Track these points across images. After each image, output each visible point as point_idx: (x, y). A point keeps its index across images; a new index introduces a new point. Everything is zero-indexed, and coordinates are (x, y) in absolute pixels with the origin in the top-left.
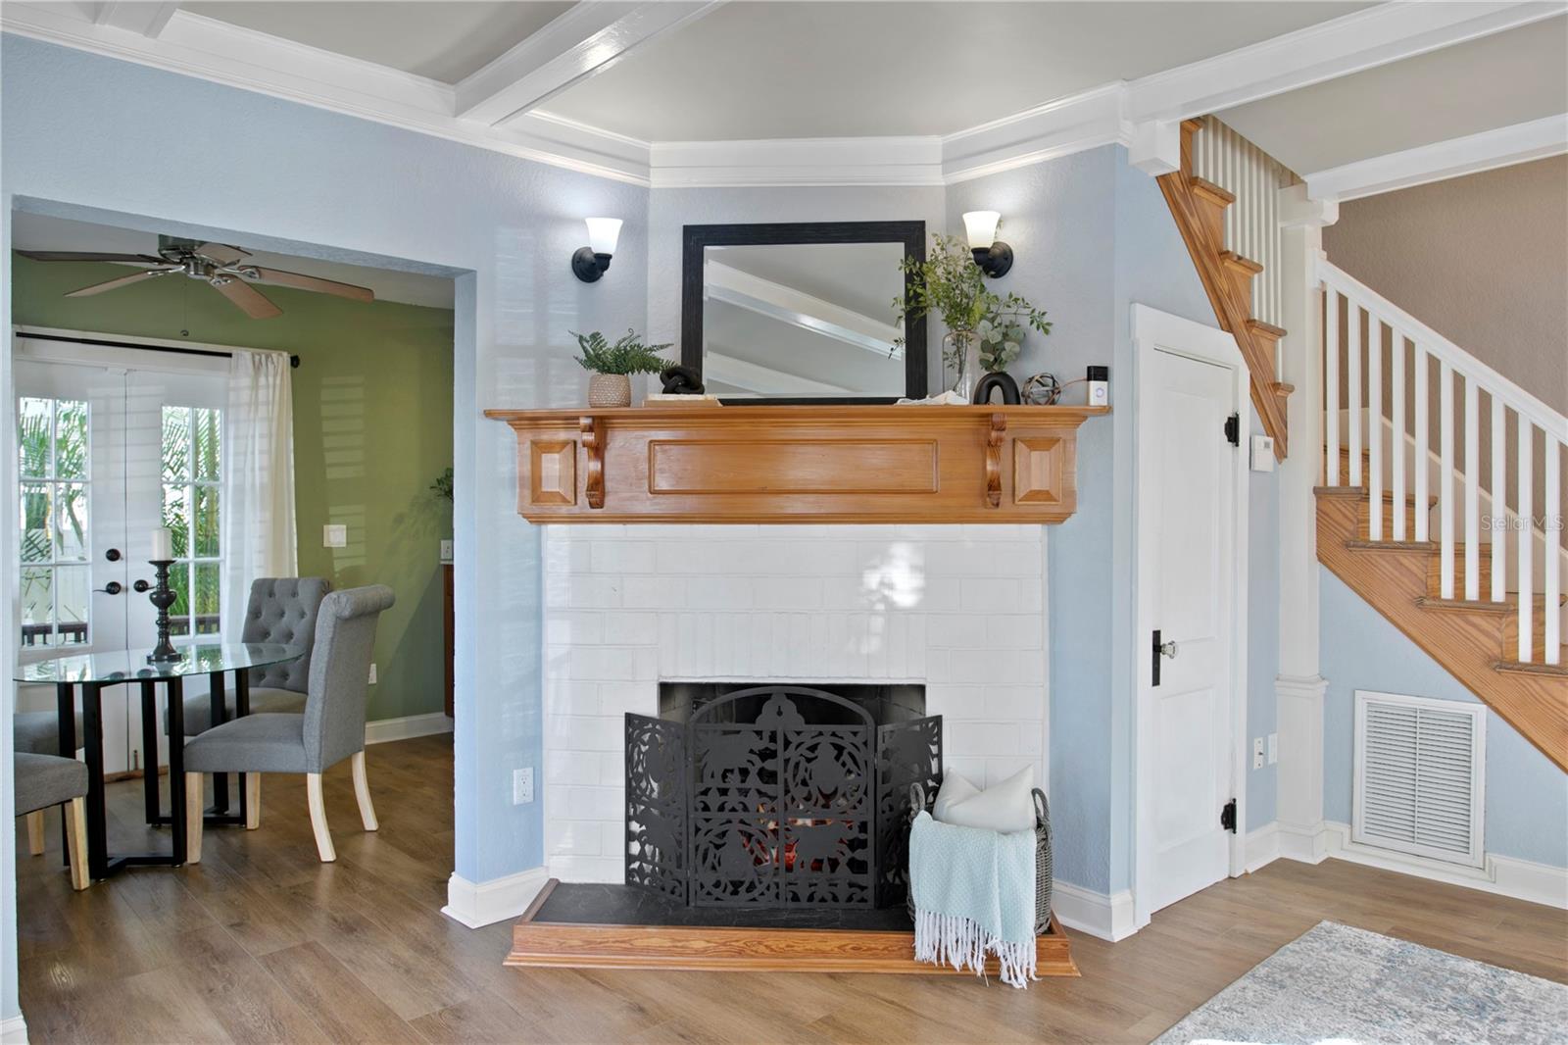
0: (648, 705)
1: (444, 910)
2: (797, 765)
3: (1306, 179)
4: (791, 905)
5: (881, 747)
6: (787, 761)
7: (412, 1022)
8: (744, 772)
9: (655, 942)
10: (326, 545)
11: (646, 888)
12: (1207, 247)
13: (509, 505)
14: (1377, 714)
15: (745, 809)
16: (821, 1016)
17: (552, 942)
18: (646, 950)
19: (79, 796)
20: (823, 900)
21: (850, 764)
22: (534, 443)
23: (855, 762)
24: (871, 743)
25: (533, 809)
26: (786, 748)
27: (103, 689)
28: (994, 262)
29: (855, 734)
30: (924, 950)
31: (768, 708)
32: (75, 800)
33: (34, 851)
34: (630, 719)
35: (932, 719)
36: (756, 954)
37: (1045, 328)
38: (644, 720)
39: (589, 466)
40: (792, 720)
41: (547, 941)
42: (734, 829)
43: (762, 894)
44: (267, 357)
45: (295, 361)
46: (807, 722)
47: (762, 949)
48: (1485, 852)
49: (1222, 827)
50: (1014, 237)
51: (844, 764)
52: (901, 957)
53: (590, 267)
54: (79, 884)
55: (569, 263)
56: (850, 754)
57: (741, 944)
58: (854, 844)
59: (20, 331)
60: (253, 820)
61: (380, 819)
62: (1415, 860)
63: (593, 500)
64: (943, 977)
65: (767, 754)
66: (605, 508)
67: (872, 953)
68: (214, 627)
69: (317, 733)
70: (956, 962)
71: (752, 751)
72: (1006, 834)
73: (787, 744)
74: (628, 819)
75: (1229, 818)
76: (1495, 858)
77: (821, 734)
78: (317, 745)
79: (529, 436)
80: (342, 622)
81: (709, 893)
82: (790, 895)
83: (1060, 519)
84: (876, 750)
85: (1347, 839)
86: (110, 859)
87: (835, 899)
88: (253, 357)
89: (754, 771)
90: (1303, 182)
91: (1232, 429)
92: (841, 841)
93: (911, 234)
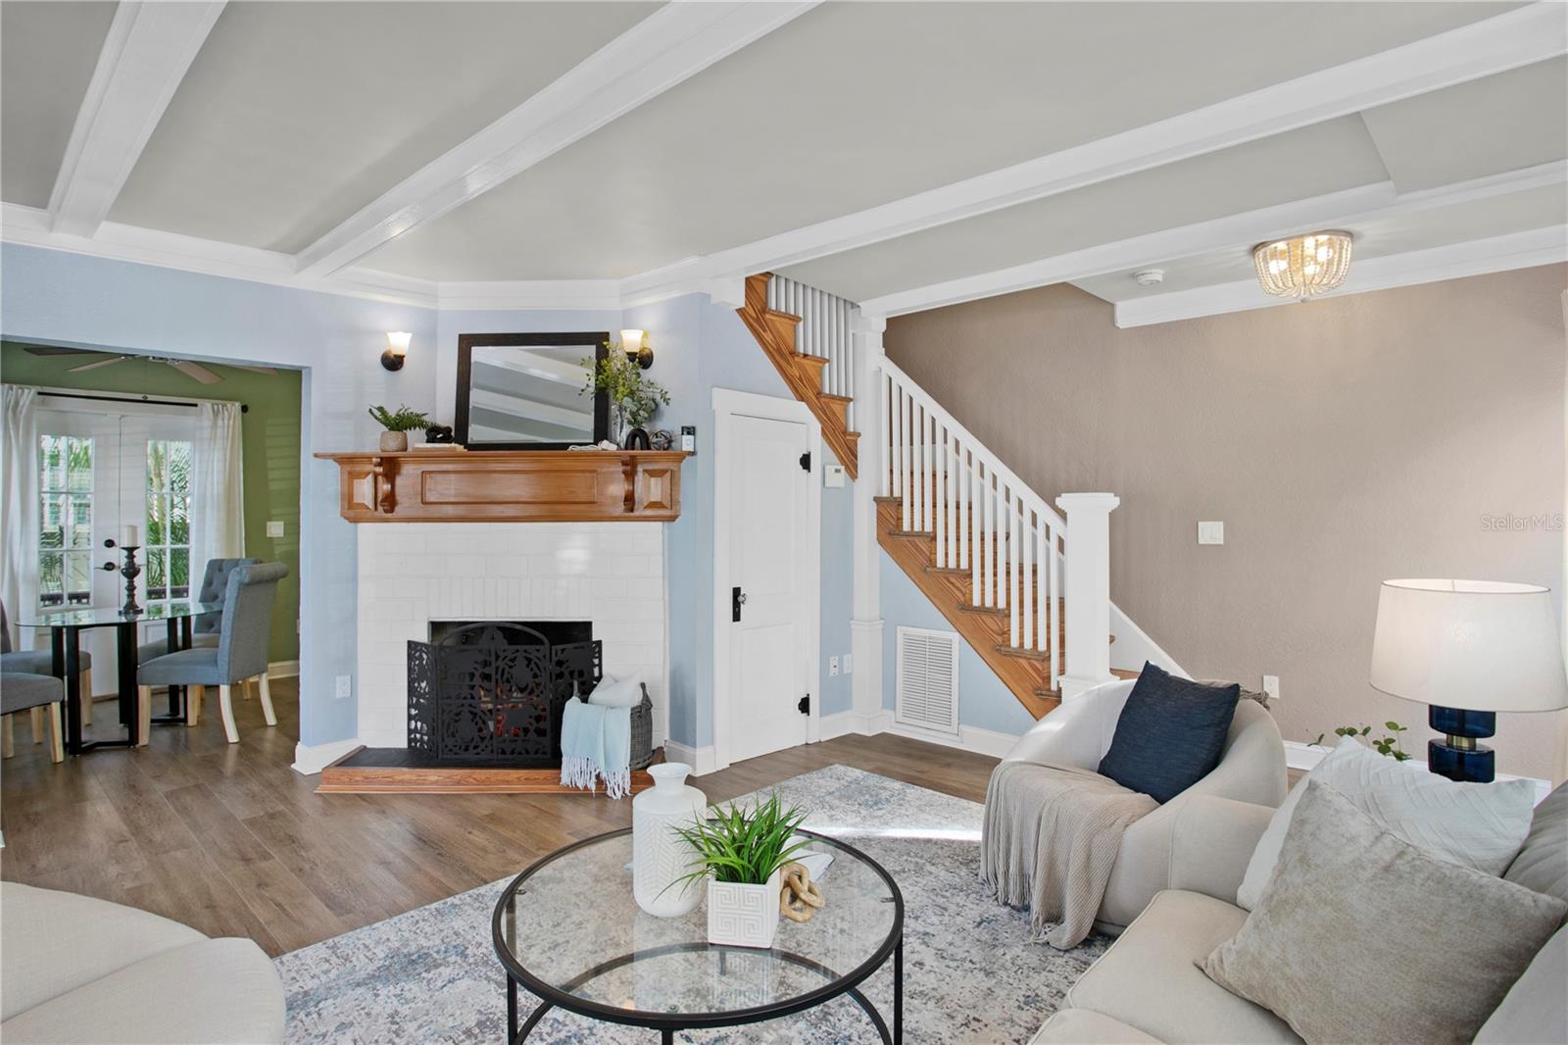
0: (422, 636)
1: (293, 766)
2: (503, 670)
3: (860, 304)
4: (501, 756)
5: (554, 659)
6: (497, 668)
7: (243, 821)
8: (472, 676)
9: (407, 777)
10: (268, 535)
11: (418, 749)
12: (779, 350)
13: (335, 509)
14: (910, 642)
15: (473, 698)
16: (487, 813)
17: (345, 779)
18: (402, 782)
19: (56, 701)
20: (520, 753)
21: (535, 669)
22: (350, 473)
23: (539, 668)
24: (548, 657)
25: (351, 701)
26: (496, 660)
27: (80, 631)
28: (644, 360)
29: (538, 651)
30: (565, 779)
31: (486, 636)
32: (53, 704)
33: (36, 741)
34: (410, 644)
35: (595, 642)
36: (468, 783)
37: (667, 401)
38: (417, 644)
39: (385, 487)
40: (501, 643)
41: (342, 778)
42: (466, 709)
43: (483, 750)
44: (223, 406)
45: (245, 409)
46: (510, 644)
47: (471, 780)
48: (959, 724)
49: (800, 712)
50: (654, 346)
51: (532, 670)
52: (554, 783)
53: (393, 363)
54: (55, 759)
55: (380, 356)
56: (536, 663)
57: (458, 777)
58: (538, 719)
59: (41, 391)
60: (192, 720)
61: (278, 718)
62: (924, 731)
63: (386, 508)
64: (576, 795)
65: (486, 664)
66: (394, 514)
67: (536, 781)
68: (185, 595)
69: (226, 659)
70: (580, 785)
71: (476, 662)
72: (612, 708)
73: (497, 657)
74: (409, 707)
75: (804, 705)
76: (964, 728)
77: (517, 651)
78: (226, 667)
79: (348, 468)
80: (244, 587)
81: (451, 750)
82: (500, 751)
83: (672, 519)
84: (551, 661)
85: (893, 719)
86: (85, 743)
87: (527, 752)
88: (213, 405)
89: (477, 674)
90: (859, 306)
91: (805, 462)
92: (531, 717)
93: (599, 340)
